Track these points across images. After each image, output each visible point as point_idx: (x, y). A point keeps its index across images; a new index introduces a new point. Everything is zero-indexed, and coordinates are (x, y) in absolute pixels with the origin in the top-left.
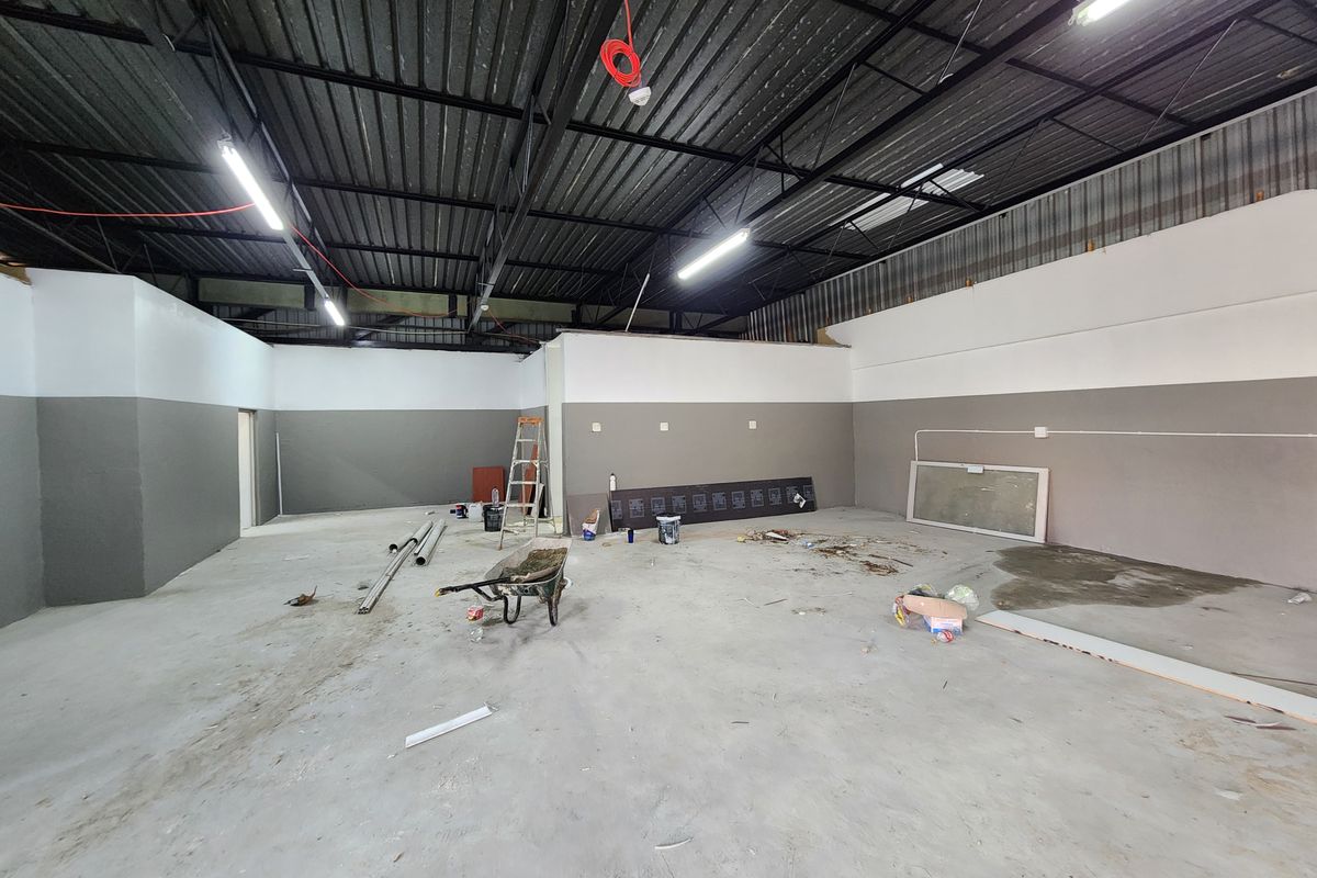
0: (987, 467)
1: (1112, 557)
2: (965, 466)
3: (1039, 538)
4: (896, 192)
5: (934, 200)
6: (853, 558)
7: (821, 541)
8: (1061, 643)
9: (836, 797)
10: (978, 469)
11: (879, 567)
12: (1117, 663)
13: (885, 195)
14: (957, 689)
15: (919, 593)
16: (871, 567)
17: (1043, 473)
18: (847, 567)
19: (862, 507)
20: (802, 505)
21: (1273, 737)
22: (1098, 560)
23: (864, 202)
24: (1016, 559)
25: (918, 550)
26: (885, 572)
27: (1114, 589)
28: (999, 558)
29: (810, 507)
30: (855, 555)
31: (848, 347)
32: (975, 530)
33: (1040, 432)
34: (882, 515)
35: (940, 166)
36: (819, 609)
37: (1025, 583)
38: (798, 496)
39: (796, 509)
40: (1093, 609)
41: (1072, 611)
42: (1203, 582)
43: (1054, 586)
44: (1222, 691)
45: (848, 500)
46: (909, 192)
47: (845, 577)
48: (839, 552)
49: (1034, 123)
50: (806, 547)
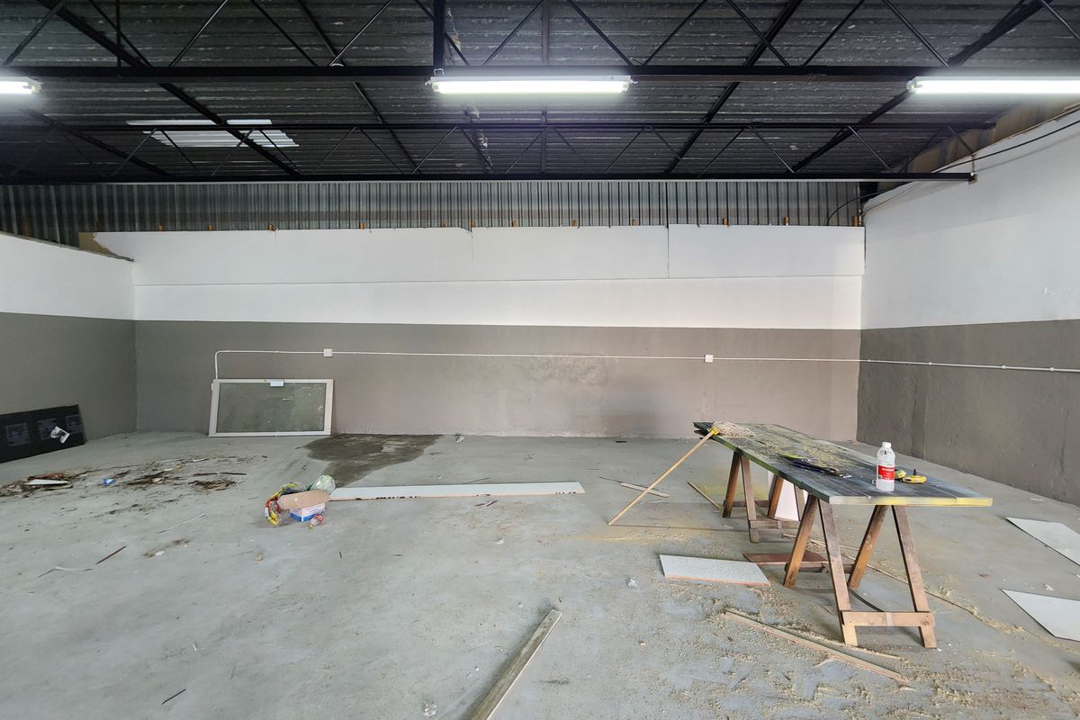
0: (287, 381)
1: (374, 436)
2: (268, 381)
3: (327, 431)
4: (221, 125)
5: (253, 148)
6: (176, 482)
7: (122, 475)
8: (387, 497)
9: (327, 686)
10: (279, 383)
11: (214, 483)
12: (419, 498)
13: (210, 122)
14: (351, 553)
15: (288, 492)
16: (207, 485)
17: (329, 383)
18: (178, 492)
19: (146, 430)
20: (64, 440)
21: (494, 508)
22: (368, 439)
23: (183, 118)
24: (320, 449)
25: (239, 460)
26: (223, 486)
27: (387, 455)
28: (309, 451)
29: (77, 440)
30: (177, 478)
31: (129, 259)
32: (277, 434)
33: (328, 353)
34: (179, 435)
35: (268, 122)
36: (178, 542)
37: (337, 465)
38: (58, 430)
39: (55, 445)
40: (385, 470)
41: (376, 475)
42: (422, 441)
43: (356, 462)
44: (467, 494)
45: (128, 426)
46: (234, 130)
47: (182, 502)
48: (157, 480)
49: (350, 127)
50: (106, 485)
